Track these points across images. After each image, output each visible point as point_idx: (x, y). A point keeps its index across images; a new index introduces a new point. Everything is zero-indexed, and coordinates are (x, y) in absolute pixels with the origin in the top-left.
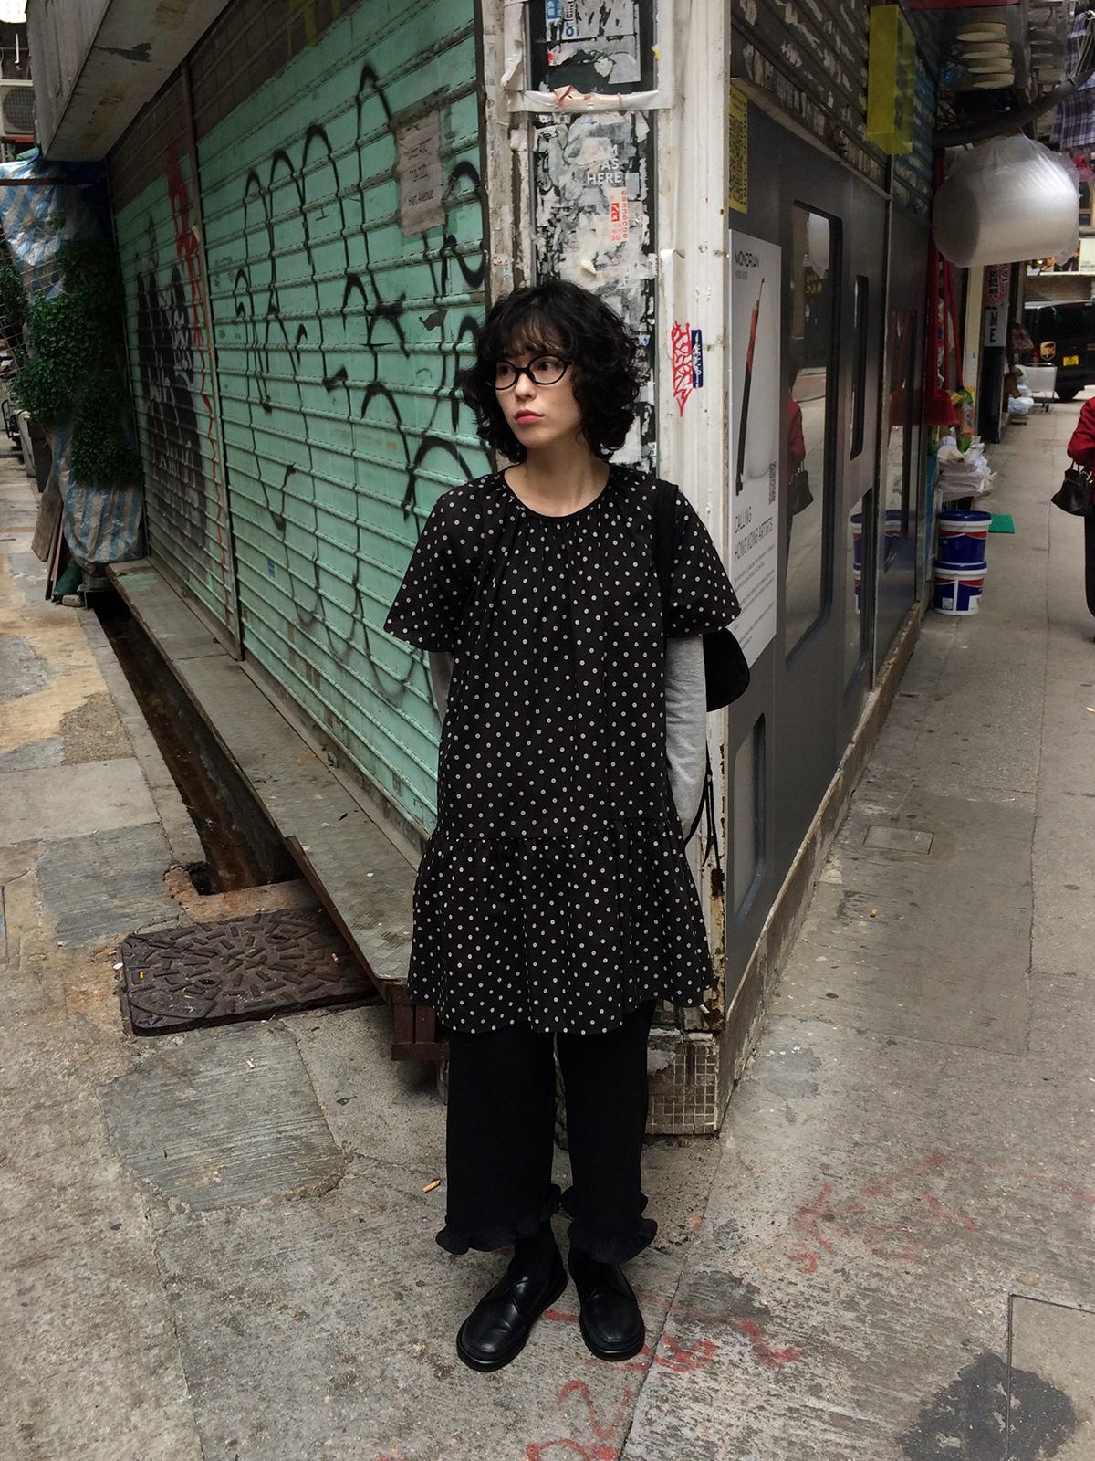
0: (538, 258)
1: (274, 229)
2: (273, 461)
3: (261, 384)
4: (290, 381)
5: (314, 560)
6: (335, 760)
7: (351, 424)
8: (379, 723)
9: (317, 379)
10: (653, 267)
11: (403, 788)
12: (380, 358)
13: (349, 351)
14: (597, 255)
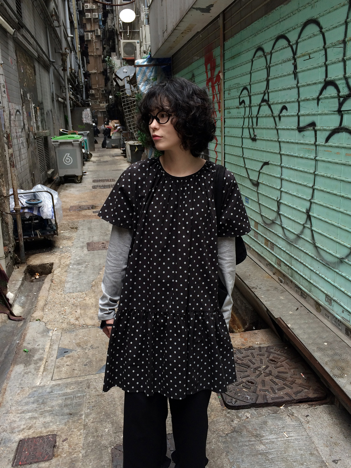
1: (271, 68)
2: (255, 160)
3: (251, 131)
4: (272, 129)
5: (278, 200)
6: (283, 280)
7: (316, 145)
8: (318, 272)
9: (292, 127)
11: (334, 303)
12: (346, 116)
13: (320, 114)
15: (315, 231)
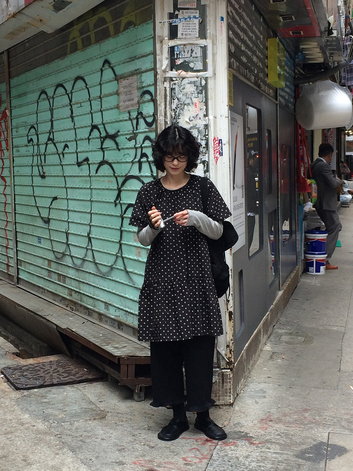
0: (172, 118)
1: (54, 111)
2: (45, 197)
3: (40, 168)
4: (58, 165)
5: (66, 231)
6: (74, 308)
7: (90, 177)
8: (98, 286)
9: (73, 163)
10: (207, 121)
11: (110, 307)
12: (106, 152)
13: (91, 151)
14: (190, 117)
15: (95, 250)
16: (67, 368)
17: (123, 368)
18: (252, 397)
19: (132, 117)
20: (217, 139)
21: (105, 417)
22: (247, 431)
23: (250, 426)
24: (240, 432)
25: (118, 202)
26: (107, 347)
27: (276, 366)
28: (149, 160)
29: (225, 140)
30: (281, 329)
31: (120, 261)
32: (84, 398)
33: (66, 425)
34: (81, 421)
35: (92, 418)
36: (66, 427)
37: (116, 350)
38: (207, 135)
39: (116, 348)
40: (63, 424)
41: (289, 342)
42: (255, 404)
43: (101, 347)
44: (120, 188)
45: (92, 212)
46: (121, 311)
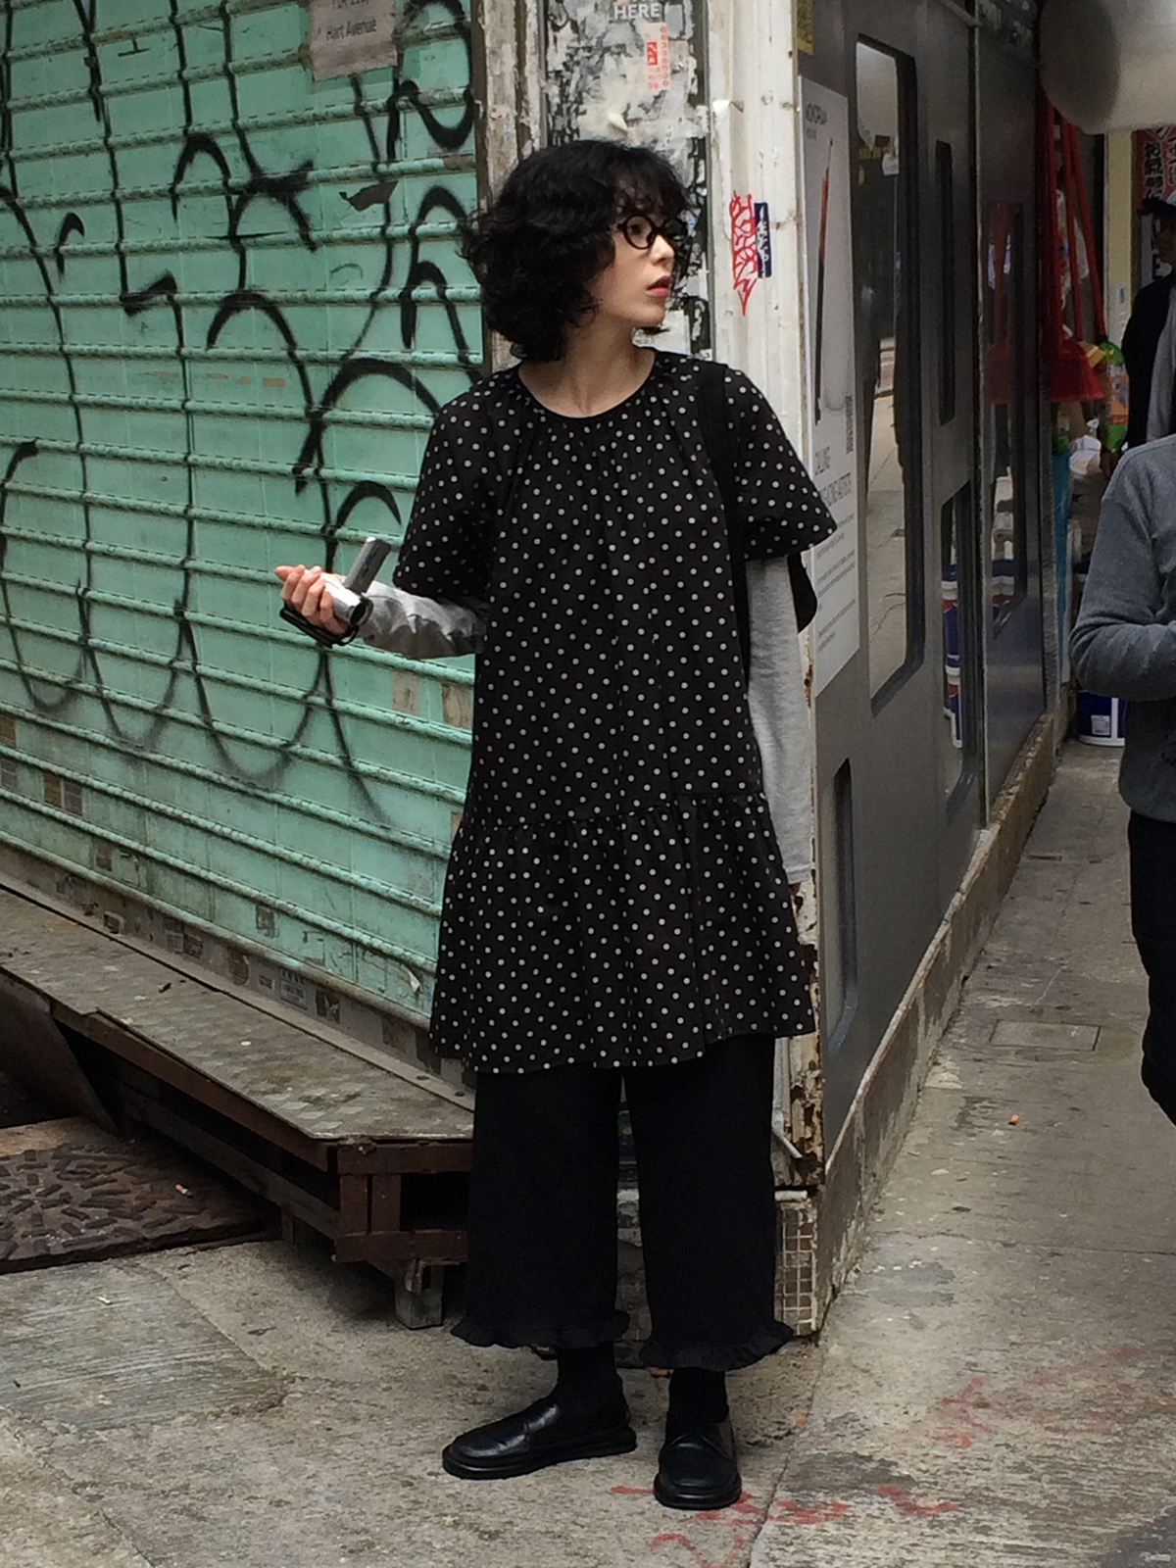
0: (549, 111)
1: (13, 67)
4: (36, 305)
5: (80, 591)
6: (122, 920)
7: (183, 359)
8: (226, 830)
9: (105, 297)
10: (704, 122)
11: (279, 921)
12: (251, 255)
13: (183, 249)
14: (629, 107)
15: (208, 678)
16: (105, 1182)
17: (352, 1191)
18: (894, 1300)
19: (368, 105)
20: (746, 204)
21: (280, 1401)
22: (886, 1453)
23: (898, 1432)
24: (857, 1456)
25: (308, 471)
26: (278, 1098)
27: (985, 1157)
28: (448, 293)
29: (782, 207)
30: (995, 991)
31: (322, 726)
32: (186, 1318)
33: (117, 1441)
34: (181, 1419)
35: (227, 1409)
36: (117, 1448)
37: (319, 1114)
38: (703, 185)
39: (317, 1102)
40: (102, 1435)
41: (1034, 1049)
42: (908, 1328)
43: (253, 1098)
44: (320, 414)
45: (194, 512)
46: (331, 942)
